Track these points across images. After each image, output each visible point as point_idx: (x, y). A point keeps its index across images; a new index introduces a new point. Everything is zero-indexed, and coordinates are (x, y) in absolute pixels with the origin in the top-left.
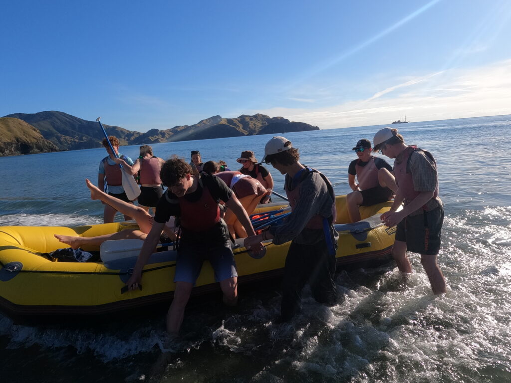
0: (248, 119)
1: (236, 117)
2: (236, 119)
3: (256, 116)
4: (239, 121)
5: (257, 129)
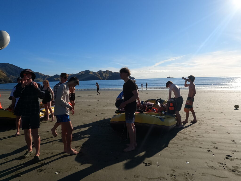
0: (102, 72)
3: (106, 72)
4: (98, 73)
5: (106, 77)
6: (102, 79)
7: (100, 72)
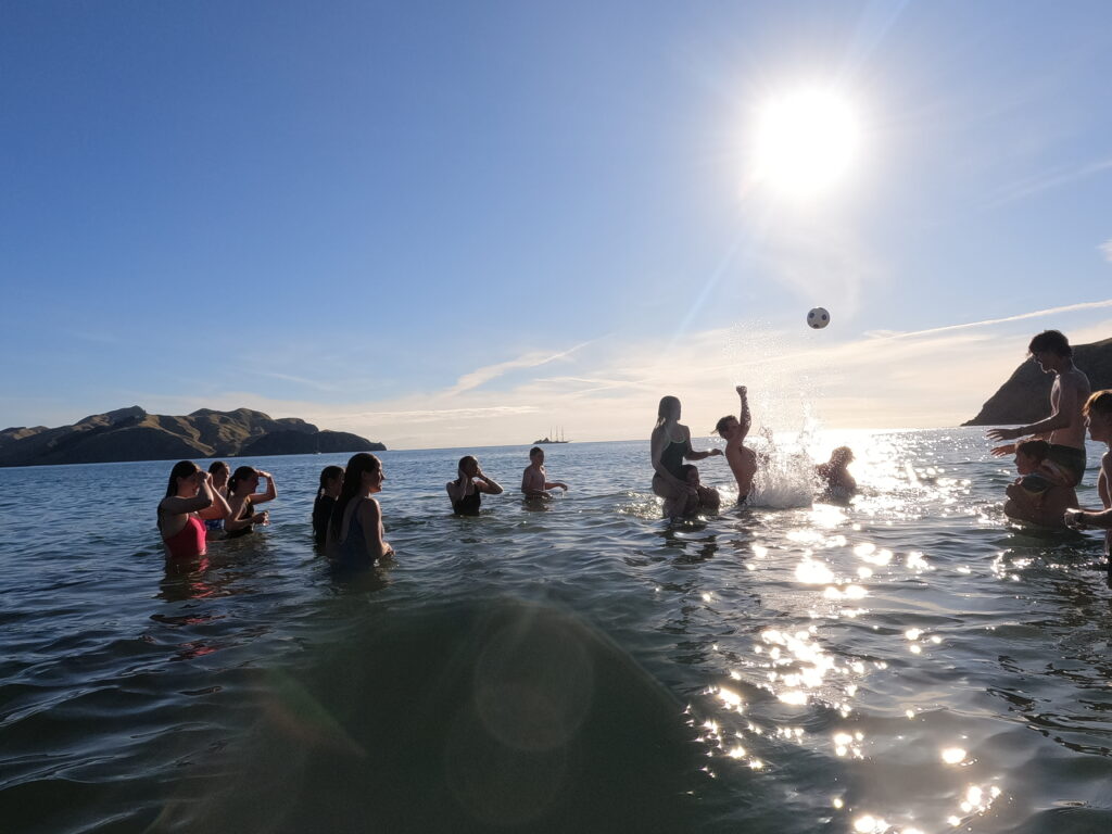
0: (215, 420)
1: (186, 414)
2: (185, 418)
3: (238, 415)
4: (191, 423)
5: (238, 445)
6: (210, 451)
7: (202, 419)
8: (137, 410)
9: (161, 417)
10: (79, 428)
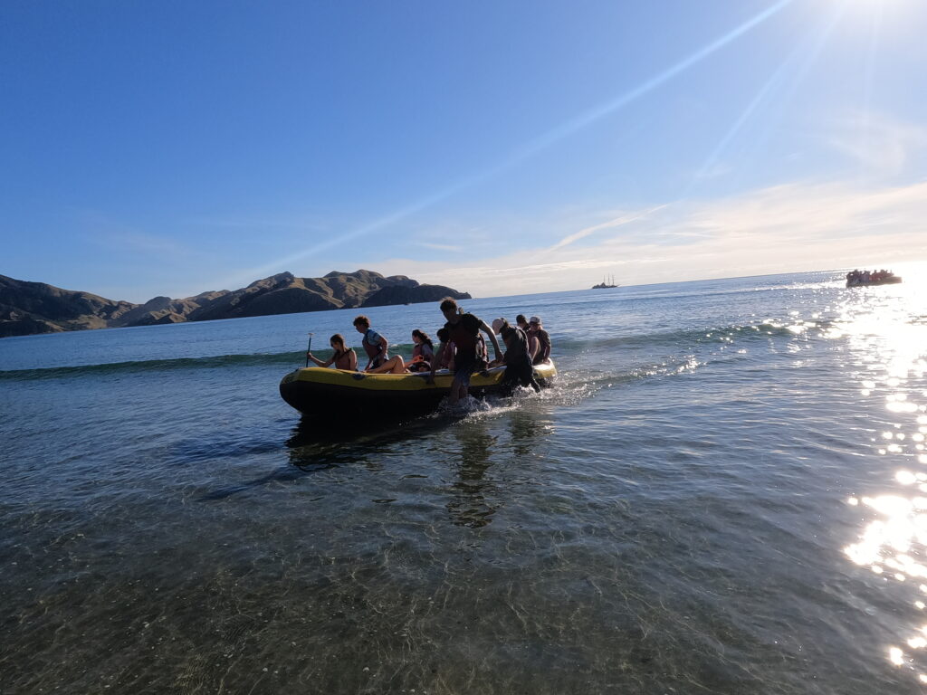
0: (342, 280)
1: (322, 276)
2: (321, 279)
3: (358, 275)
4: (326, 283)
5: (360, 298)
6: (340, 303)
7: (333, 279)
8: (287, 274)
9: (304, 279)
10: (250, 290)
